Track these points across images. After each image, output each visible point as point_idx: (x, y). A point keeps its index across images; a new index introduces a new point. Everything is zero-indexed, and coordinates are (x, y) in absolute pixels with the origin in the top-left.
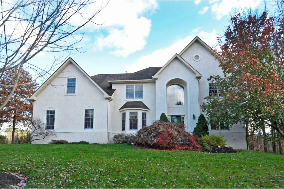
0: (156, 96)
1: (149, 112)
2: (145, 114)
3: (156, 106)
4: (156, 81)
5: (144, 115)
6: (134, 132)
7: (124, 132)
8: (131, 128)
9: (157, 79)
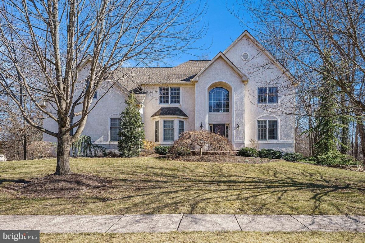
0: (196, 102)
1: (188, 120)
2: (183, 122)
3: (195, 113)
4: (196, 84)
5: (181, 123)
6: (169, 143)
7: (157, 143)
8: (165, 140)
9: (197, 82)
